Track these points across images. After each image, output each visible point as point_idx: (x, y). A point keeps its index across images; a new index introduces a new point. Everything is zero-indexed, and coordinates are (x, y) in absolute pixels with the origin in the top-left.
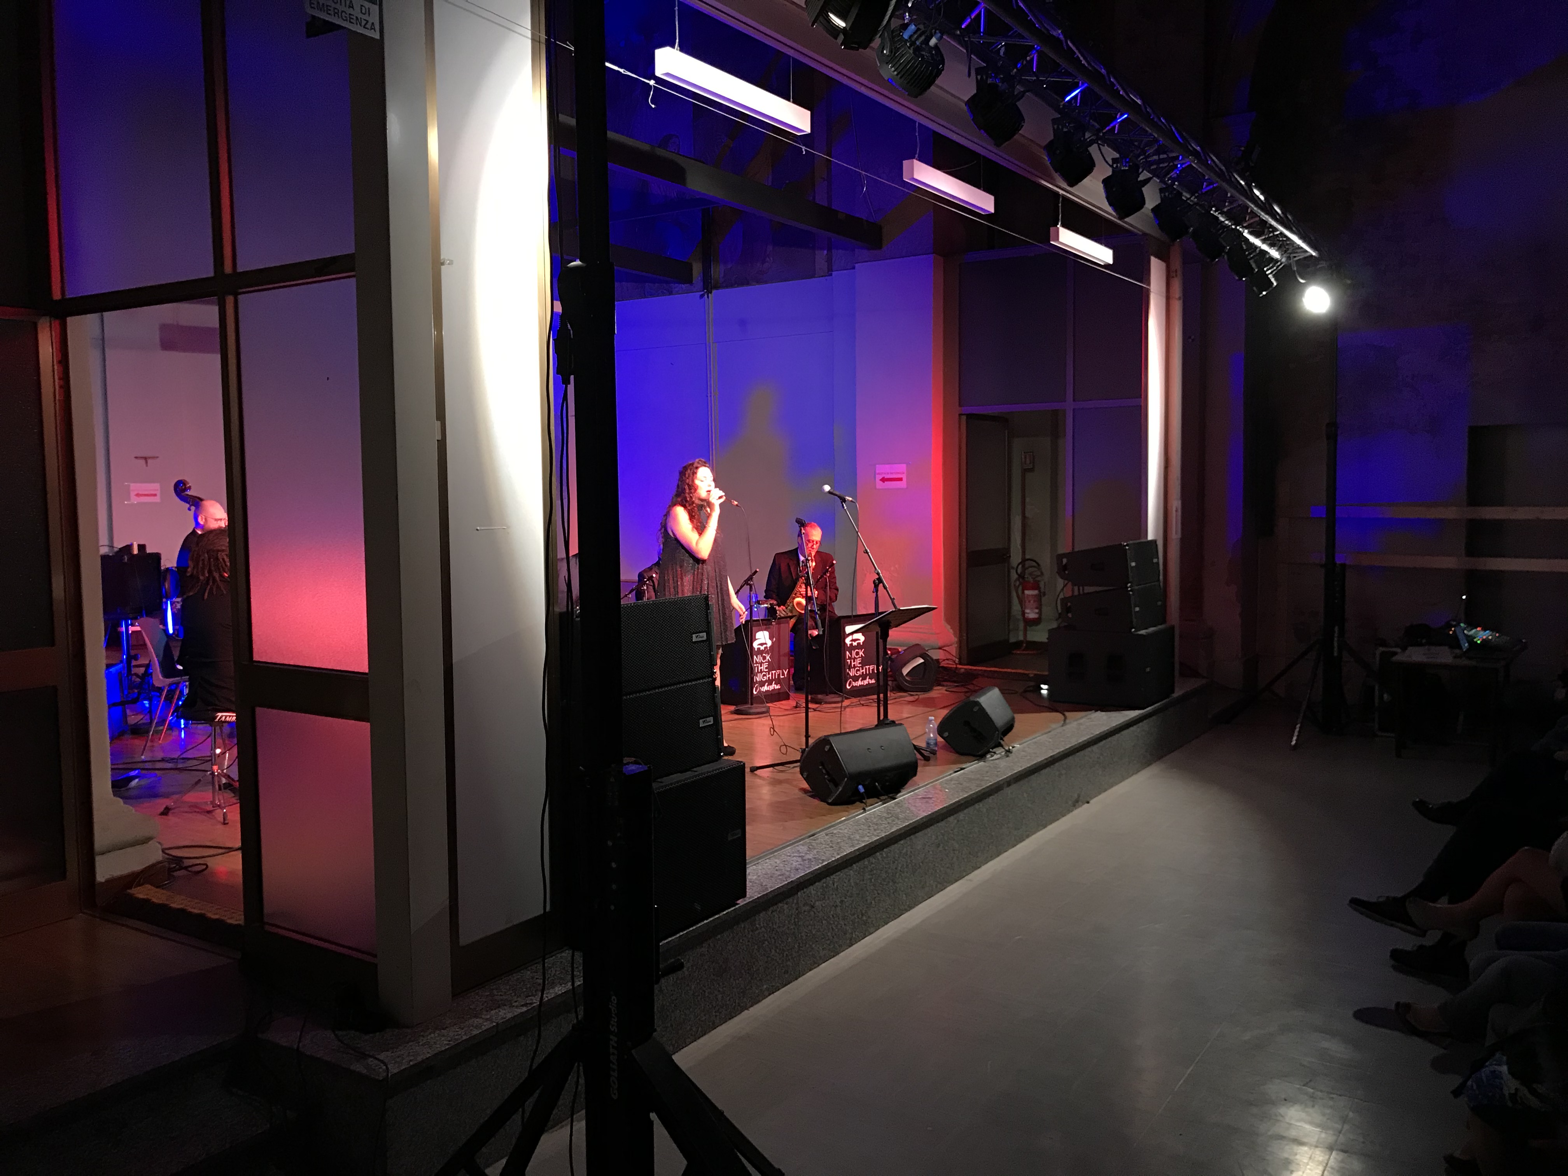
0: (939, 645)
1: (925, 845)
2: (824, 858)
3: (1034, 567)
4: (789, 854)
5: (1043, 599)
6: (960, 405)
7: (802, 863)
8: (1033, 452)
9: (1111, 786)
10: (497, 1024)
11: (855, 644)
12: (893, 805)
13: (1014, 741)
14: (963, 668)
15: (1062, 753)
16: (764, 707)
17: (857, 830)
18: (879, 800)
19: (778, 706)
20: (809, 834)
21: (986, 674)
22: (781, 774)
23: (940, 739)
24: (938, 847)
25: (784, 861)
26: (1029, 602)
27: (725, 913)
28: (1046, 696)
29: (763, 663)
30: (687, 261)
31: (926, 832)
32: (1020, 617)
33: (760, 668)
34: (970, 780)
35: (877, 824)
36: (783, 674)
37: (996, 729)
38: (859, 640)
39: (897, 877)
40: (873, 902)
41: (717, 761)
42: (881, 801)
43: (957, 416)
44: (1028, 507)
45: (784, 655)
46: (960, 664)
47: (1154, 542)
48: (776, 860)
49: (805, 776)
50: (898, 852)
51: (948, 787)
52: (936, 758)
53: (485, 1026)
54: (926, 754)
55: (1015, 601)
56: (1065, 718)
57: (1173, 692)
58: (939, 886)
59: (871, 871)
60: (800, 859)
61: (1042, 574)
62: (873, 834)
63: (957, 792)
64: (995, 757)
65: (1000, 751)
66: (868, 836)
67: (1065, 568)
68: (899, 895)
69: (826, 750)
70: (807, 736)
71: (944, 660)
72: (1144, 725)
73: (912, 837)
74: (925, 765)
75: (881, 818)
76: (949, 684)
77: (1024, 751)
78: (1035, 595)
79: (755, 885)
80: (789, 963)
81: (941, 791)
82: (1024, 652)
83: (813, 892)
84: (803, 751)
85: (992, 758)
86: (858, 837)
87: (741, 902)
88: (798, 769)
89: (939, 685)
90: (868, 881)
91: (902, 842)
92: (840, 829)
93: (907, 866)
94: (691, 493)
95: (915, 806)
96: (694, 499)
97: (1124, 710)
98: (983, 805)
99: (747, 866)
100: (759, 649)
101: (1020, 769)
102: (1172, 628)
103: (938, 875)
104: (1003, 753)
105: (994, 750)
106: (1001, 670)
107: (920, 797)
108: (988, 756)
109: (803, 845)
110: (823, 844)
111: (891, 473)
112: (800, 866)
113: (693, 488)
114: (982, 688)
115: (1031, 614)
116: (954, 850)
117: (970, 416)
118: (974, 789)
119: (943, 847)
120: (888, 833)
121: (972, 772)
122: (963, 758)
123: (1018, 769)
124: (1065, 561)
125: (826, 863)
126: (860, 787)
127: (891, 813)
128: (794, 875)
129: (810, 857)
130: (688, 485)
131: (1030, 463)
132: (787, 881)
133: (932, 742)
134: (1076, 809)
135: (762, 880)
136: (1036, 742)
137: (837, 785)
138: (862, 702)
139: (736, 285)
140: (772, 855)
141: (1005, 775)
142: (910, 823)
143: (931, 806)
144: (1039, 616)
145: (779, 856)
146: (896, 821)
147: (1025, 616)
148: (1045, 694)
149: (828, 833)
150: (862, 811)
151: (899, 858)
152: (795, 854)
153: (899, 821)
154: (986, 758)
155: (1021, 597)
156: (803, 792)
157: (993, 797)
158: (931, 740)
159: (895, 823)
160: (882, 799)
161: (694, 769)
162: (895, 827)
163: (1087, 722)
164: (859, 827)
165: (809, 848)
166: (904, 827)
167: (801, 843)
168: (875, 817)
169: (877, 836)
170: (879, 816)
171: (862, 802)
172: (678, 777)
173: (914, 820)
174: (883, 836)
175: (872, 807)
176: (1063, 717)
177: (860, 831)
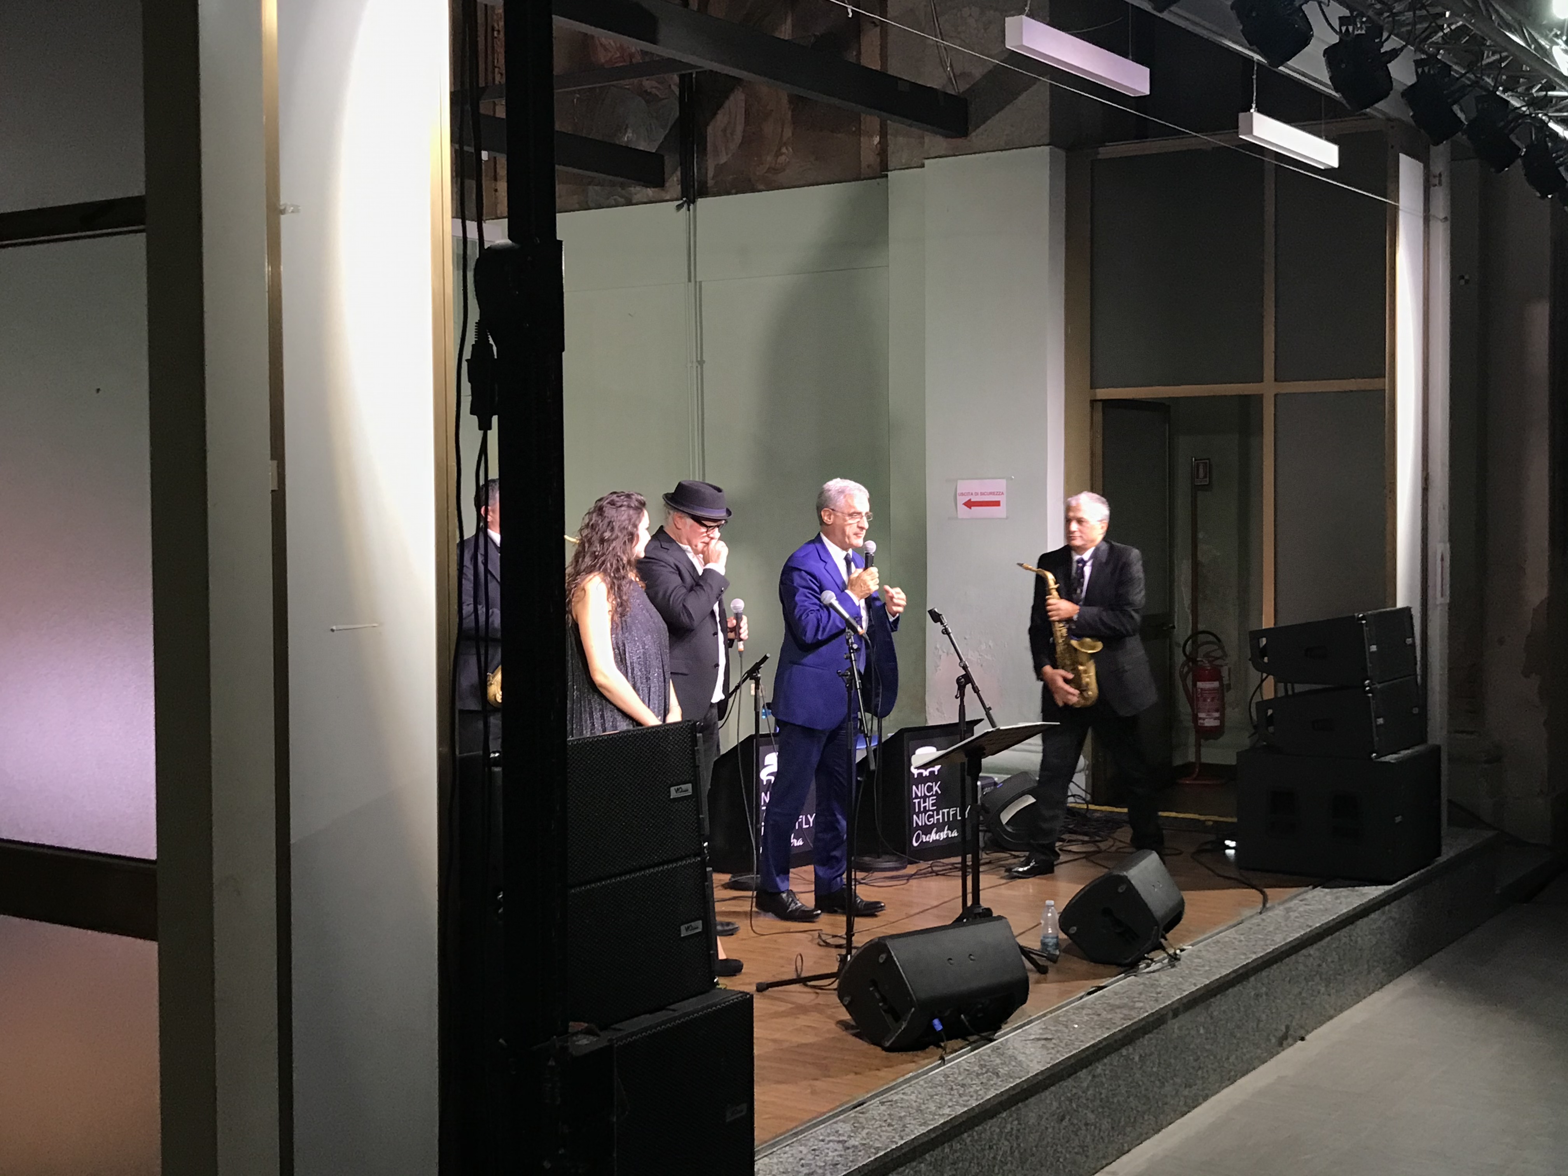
1: (1041, 1117)
3: (1212, 643)
4: (821, 1138)
5: (1228, 697)
6: (1092, 387)
7: (843, 1153)
8: (1208, 459)
9: (1342, 1010)
11: (926, 773)
12: (989, 1051)
13: (1183, 940)
14: (1098, 810)
15: (1260, 961)
17: (932, 1097)
18: (966, 1043)
20: (855, 1102)
23: (1063, 936)
24: (1062, 1120)
25: (814, 1150)
26: (1205, 700)
28: (1232, 858)
31: (1043, 1097)
32: (1190, 724)
34: (1113, 1008)
35: (963, 1086)
37: (1156, 923)
42: (968, 1045)
43: (1088, 403)
44: (1202, 547)
46: (1093, 802)
47: (1407, 611)
48: (802, 1148)
49: (845, 1001)
50: (998, 1130)
51: (1078, 1020)
52: (1057, 970)
54: (1042, 961)
55: (1182, 694)
56: (1265, 900)
57: (1439, 854)
59: (954, 1163)
60: (840, 1147)
61: (1225, 655)
62: (957, 1102)
63: (1093, 1028)
64: (1154, 967)
65: (1161, 957)
66: (949, 1107)
67: (1263, 652)
69: (881, 961)
72: (1393, 909)
73: (1020, 1105)
74: (1038, 982)
75: (970, 1074)
77: (1198, 957)
78: (1216, 690)
81: (1067, 1027)
82: (1197, 782)
84: (843, 959)
85: (1148, 970)
86: (933, 1108)
88: (834, 988)
91: (1004, 1115)
92: (903, 1094)
93: (1012, 1153)
95: (1024, 1053)
97: (1359, 886)
98: (1134, 1049)
99: (756, 1158)
100: (769, 781)
101: (1194, 989)
102: (1438, 749)
103: (1061, 1166)
104: (1166, 961)
105: (1152, 955)
107: (1033, 1037)
108: (1142, 966)
109: (844, 1121)
110: (876, 1120)
111: (982, 494)
112: (840, 1159)
115: (1209, 721)
116: (1086, 1124)
117: (1107, 404)
118: (1119, 1023)
119: (1070, 1120)
120: (981, 1101)
121: (1116, 994)
122: (1101, 968)
123: (1189, 988)
124: (1264, 641)
126: (936, 1022)
127: (985, 1066)
128: (831, 1173)
129: (857, 1143)
131: (1205, 477)
133: (1051, 941)
134: (1283, 1050)
136: (1218, 942)
137: (897, 1019)
138: (935, 869)
139: (734, 191)
140: (795, 1139)
141: (1170, 1000)
142: (1017, 1084)
143: (1051, 1053)
144: (1221, 722)
145: (806, 1140)
146: (995, 1079)
147: (1197, 722)
148: (1231, 856)
149: (884, 1100)
150: (940, 1062)
151: (999, 1140)
152: (832, 1138)
153: (1000, 1079)
154: (1138, 969)
155: (1191, 691)
156: (844, 1028)
157: (1151, 1035)
158: (1048, 938)
159: (992, 1082)
160: (971, 1040)
161: (672, 1007)
162: (992, 1090)
163: (1301, 906)
164: (935, 1090)
165: (855, 1127)
166: (1007, 1090)
167: (842, 1117)
168: (960, 1074)
169: (965, 1106)
170: (968, 1070)
171: (939, 1046)
172: (645, 1021)
173: (1023, 1079)
174: (974, 1105)
175: (954, 1055)
176: (1261, 896)
177: (935, 1097)
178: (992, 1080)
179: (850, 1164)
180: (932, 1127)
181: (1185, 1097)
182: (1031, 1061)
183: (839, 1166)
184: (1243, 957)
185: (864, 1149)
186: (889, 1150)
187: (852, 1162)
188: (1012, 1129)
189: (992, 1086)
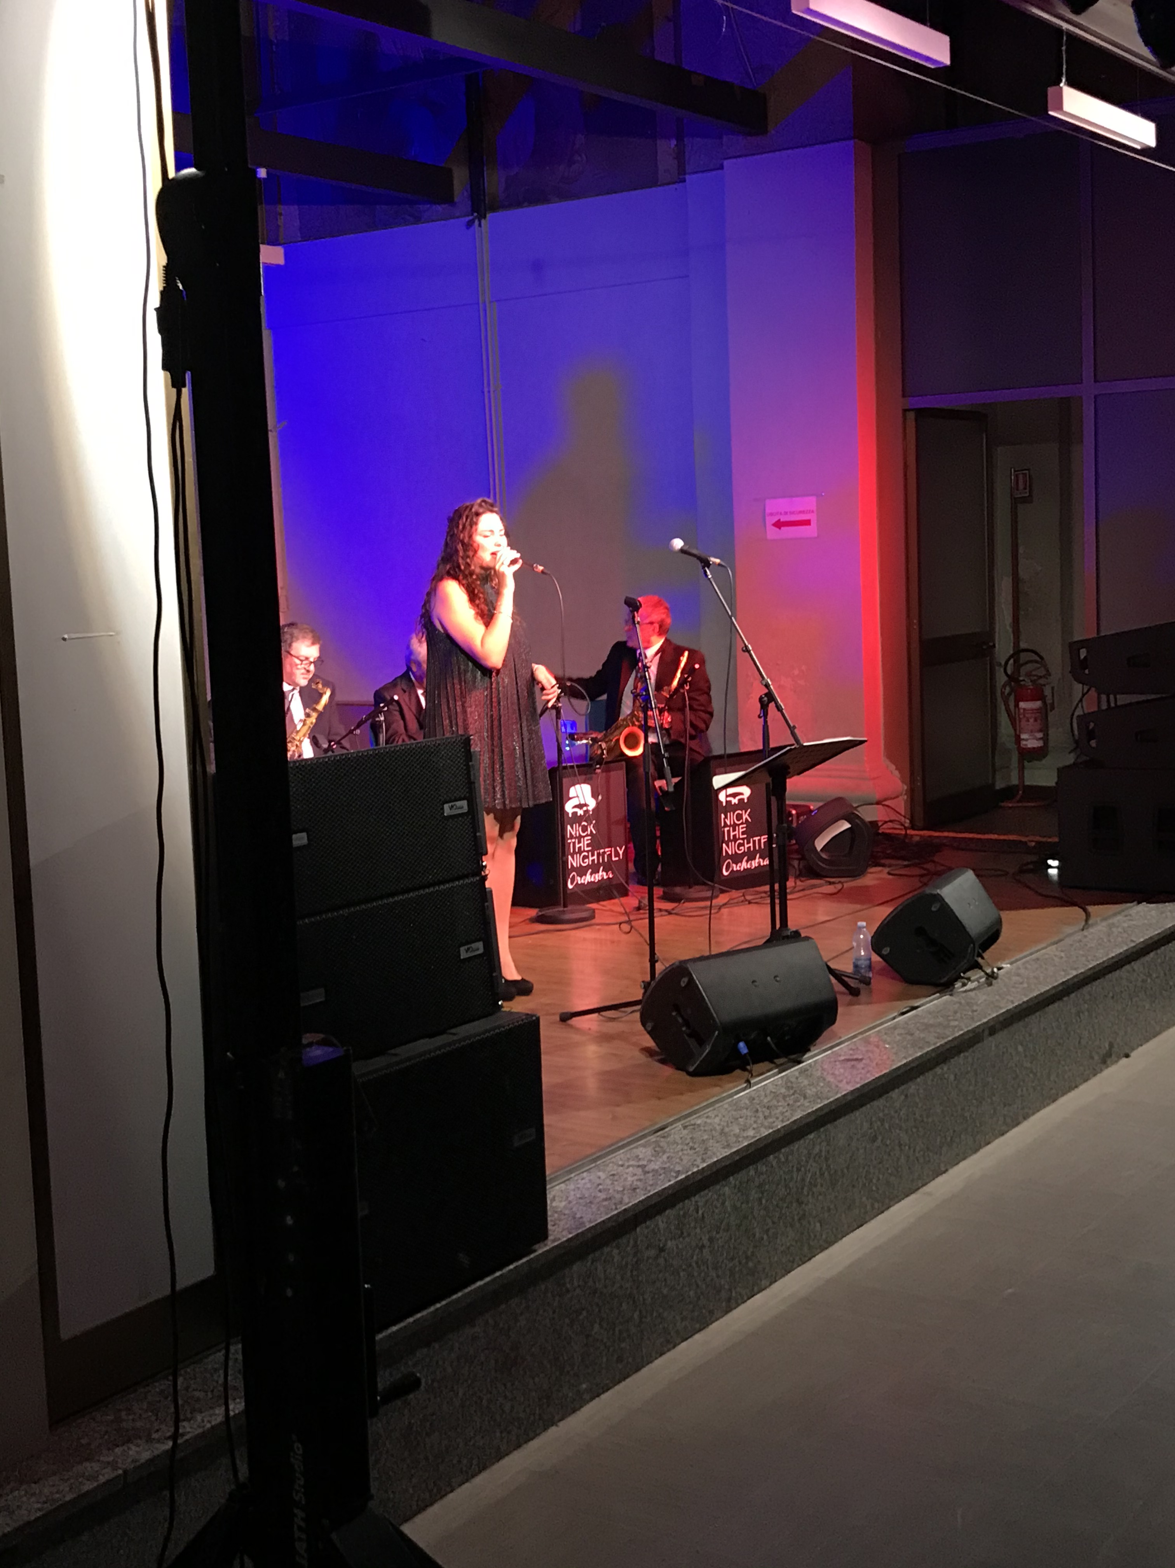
0: (876, 797)
1: (851, 1138)
2: (680, 1169)
3: (1036, 662)
4: (620, 1163)
5: (1051, 717)
6: (904, 396)
7: (642, 1177)
8: (1028, 470)
9: (1166, 1027)
10: (125, 1472)
11: (735, 801)
12: (796, 1073)
13: (1003, 958)
14: (917, 835)
15: (1082, 977)
16: (586, 910)
17: (736, 1119)
18: (772, 1065)
19: (609, 907)
20: (656, 1127)
21: (955, 844)
22: (610, 1024)
23: (876, 958)
24: (874, 1141)
25: (613, 1175)
26: (1027, 720)
27: (511, 1267)
28: (1056, 878)
29: (584, 837)
30: (443, 165)
31: (853, 1118)
32: (1012, 746)
33: (577, 846)
34: (927, 1027)
35: (769, 1108)
36: (617, 854)
37: (971, 940)
38: (742, 794)
39: (805, 1193)
40: (765, 1237)
41: (491, 1014)
42: (776, 1068)
43: (901, 412)
44: (1022, 561)
45: (617, 822)
46: (913, 827)
48: (601, 1174)
49: (649, 1029)
50: (805, 1152)
51: (889, 1039)
52: (871, 992)
53: (103, 1475)
54: (852, 983)
55: (1003, 719)
56: (1088, 915)
58: (876, 1205)
59: (760, 1186)
60: (639, 1172)
61: (1048, 673)
62: (762, 1125)
63: (905, 1048)
64: (970, 986)
65: (977, 976)
66: (754, 1129)
67: (1084, 664)
68: (809, 1223)
69: (683, 985)
70: (653, 961)
71: (886, 822)
73: (829, 1126)
74: (850, 1004)
75: (776, 1095)
76: (893, 862)
77: (1018, 975)
78: (1038, 710)
79: (563, 1217)
80: (623, 1345)
81: (878, 1047)
82: (1020, 804)
83: (662, 1225)
84: (646, 986)
85: (964, 988)
86: (737, 1131)
87: (542, 1249)
88: (637, 1015)
89: (877, 865)
90: (756, 1204)
91: (811, 1136)
92: (707, 1117)
93: (822, 1174)
94: (468, 557)
95: (833, 1074)
96: (473, 567)
98: (949, 1069)
99: (548, 1187)
100: (575, 814)
101: (1011, 1006)
103: (874, 1188)
104: (983, 980)
105: (968, 974)
106: (979, 836)
107: (842, 1058)
108: (958, 985)
109: (644, 1146)
110: (678, 1144)
111: (792, 513)
112: (639, 1183)
113: (471, 548)
114: (950, 869)
115: (1031, 741)
116: (900, 1145)
117: (920, 413)
118: (933, 1042)
119: (882, 1141)
120: (788, 1122)
121: (930, 1013)
122: (916, 988)
123: (1006, 1006)
124: (1083, 653)
125: (683, 1176)
126: (742, 1045)
127: (793, 1088)
128: (629, 1198)
129: (657, 1167)
130: (463, 544)
131: (1025, 489)
132: (616, 1209)
133: (863, 963)
134: (1107, 1067)
135: (574, 1209)
136: (1038, 959)
137: (701, 1043)
138: (748, 898)
139: (526, 204)
140: (593, 1165)
141: (985, 1017)
142: (825, 1105)
143: (861, 1073)
144: (1044, 743)
145: (604, 1165)
146: (802, 1100)
147: (1020, 743)
148: (1054, 875)
149: (687, 1124)
150: (745, 1085)
151: (807, 1162)
152: (631, 1163)
153: (808, 1100)
154: (954, 988)
155: (1013, 712)
156: (648, 1055)
157: (966, 1054)
158: (861, 960)
159: (799, 1104)
160: (779, 1063)
161: (453, 1031)
162: (799, 1111)
163: (1124, 922)
164: (739, 1112)
165: (655, 1151)
166: (813, 1112)
167: (642, 1142)
168: (766, 1096)
169: (770, 1128)
170: (774, 1093)
171: (744, 1069)
172: (423, 1045)
173: (831, 1099)
174: (779, 1127)
175: (761, 1078)
176: (1083, 913)
177: (740, 1119)
178: (799, 1101)
179: (649, 1188)
180: (735, 1150)
181: (1005, 1116)
182: (841, 1081)
183: (638, 1190)
184: (1063, 973)
185: (664, 1173)
186: (690, 1173)
187: (652, 1185)
188: (821, 1151)
189: (799, 1107)
